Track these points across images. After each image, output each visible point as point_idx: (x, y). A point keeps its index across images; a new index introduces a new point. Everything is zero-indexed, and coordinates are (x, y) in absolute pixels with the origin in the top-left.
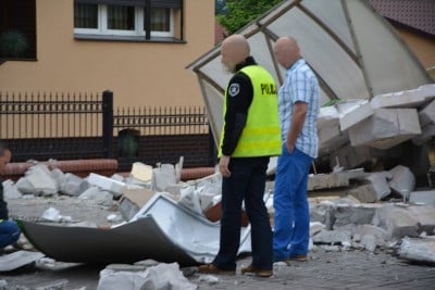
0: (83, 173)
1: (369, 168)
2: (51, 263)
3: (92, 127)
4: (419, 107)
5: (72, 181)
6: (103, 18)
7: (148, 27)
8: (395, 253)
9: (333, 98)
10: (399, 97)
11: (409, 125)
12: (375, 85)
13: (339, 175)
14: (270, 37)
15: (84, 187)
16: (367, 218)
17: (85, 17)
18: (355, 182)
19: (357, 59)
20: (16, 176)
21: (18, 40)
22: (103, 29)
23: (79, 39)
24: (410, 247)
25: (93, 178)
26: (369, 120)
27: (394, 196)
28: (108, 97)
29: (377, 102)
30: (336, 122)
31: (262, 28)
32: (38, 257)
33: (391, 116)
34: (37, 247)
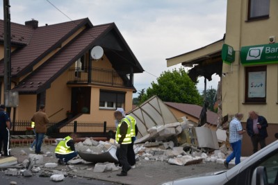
0: (98, 141)
1: (164, 141)
2: (85, 162)
3: (101, 130)
4: (175, 127)
5: (96, 142)
6: (106, 105)
7: (117, 107)
8: (167, 162)
9: (156, 124)
10: (171, 125)
11: (173, 132)
12: (166, 122)
13: (157, 143)
14: (142, 109)
15: (98, 144)
16: (162, 153)
17: (102, 104)
18: (160, 145)
19: (161, 115)
20: (82, 141)
21: (86, 109)
22: (106, 107)
23: (100, 109)
24: (171, 161)
25: (101, 142)
26: (164, 130)
27: (169, 148)
28: (105, 123)
29: (166, 126)
30: (156, 130)
31: (140, 108)
32: (82, 160)
33: (169, 129)
34: (82, 158)
